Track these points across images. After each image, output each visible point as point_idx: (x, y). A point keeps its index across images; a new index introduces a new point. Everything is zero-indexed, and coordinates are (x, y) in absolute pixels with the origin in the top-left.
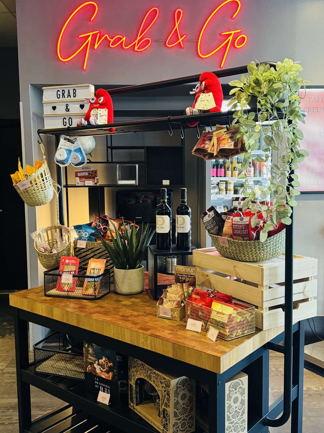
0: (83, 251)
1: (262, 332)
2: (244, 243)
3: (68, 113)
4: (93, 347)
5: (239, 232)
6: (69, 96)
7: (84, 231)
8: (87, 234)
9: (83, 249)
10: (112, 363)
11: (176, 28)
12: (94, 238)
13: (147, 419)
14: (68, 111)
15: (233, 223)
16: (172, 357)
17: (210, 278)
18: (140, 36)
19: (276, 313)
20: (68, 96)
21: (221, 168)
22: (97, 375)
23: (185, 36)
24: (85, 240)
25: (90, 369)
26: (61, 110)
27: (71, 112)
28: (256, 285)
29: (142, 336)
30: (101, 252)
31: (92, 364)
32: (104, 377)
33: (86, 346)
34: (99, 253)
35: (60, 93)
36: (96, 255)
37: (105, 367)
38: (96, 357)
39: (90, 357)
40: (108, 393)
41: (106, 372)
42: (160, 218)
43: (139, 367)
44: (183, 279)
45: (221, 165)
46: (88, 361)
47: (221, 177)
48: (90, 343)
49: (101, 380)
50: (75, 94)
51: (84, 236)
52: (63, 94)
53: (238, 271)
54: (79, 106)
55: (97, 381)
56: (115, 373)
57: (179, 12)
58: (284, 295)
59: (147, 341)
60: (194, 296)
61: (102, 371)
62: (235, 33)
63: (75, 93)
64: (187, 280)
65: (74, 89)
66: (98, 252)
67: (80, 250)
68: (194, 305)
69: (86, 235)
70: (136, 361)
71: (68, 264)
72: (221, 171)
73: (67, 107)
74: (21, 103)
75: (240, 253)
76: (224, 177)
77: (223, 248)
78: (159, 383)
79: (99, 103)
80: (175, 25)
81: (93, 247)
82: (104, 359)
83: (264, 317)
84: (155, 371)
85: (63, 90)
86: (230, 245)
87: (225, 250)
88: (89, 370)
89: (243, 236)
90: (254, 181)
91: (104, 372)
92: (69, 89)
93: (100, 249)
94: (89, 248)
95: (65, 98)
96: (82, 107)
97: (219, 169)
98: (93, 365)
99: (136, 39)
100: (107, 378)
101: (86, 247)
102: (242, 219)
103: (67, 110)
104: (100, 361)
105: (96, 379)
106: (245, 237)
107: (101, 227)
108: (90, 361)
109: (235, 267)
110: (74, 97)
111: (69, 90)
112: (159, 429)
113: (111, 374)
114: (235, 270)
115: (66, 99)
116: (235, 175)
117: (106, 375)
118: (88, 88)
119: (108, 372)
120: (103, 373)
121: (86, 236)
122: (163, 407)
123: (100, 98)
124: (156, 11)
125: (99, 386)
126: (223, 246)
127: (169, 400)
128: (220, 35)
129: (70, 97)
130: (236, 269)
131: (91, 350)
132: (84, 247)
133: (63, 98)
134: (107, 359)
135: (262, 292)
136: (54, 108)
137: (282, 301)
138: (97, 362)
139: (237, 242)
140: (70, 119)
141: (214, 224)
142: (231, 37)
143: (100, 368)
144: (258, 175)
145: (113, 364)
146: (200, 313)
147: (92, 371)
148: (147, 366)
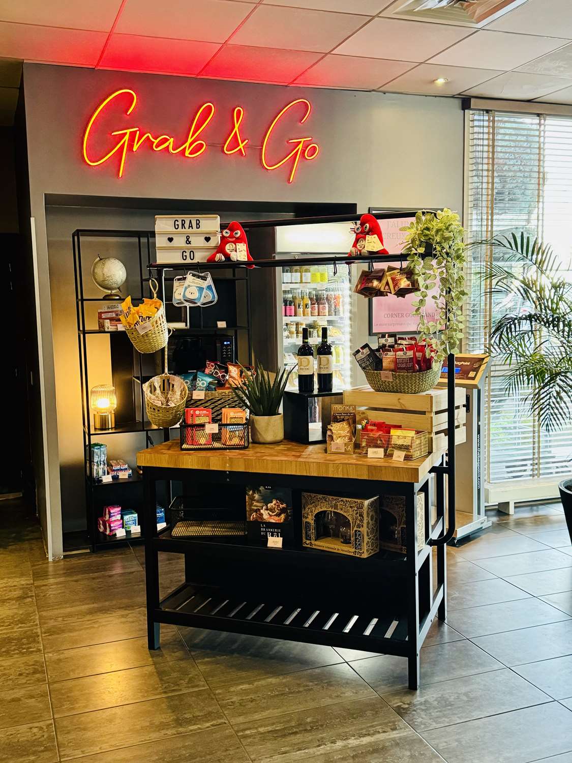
0: (200, 403)
1: (432, 454)
2: (410, 375)
3: (189, 245)
4: (260, 493)
5: (403, 366)
6: (191, 226)
7: (200, 379)
8: (205, 383)
9: (200, 400)
10: (285, 505)
11: (236, 132)
12: (214, 387)
13: (332, 548)
14: (190, 243)
15: (397, 357)
16: (367, 479)
17: (367, 415)
18: (191, 137)
19: (440, 437)
20: (189, 227)
21: (290, 305)
22: (264, 521)
23: (247, 141)
24: (202, 390)
25: (255, 516)
26: (180, 241)
27: (193, 244)
28: (424, 413)
29: (332, 466)
30: (223, 403)
31: (257, 511)
32: (274, 522)
33: (251, 492)
34: (220, 404)
35: (180, 223)
36: (216, 406)
37: (276, 510)
38: (264, 502)
39: (255, 504)
40: (278, 536)
41: (276, 515)
42: (306, 360)
43: (319, 501)
44: (342, 417)
45: (290, 301)
46: (253, 509)
47: (291, 316)
48: (256, 489)
49: (269, 525)
50: (198, 226)
51: (202, 386)
52: (183, 225)
53: (403, 403)
54: (203, 238)
55: (263, 528)
56: (289, 514)
57: (239, 111)
58: (447, 420)
59: (338, 469)
60: (369, 427)
61: (270, 516)
62: (304, 141)
63: (198, 224)
64: (347, 418)
65: (197, 220)
66: (219, 402)
67: (196, 402)
68: (371, 435)
69: (203, 384)
70: (315, 497)
71: (198, 416)
72: (291, 309)
73: (188, 240)
74: (32, 220)
75: (404, 385)
76: (294, 316)
77: (384, 383)
78: (349, 508)
79: (235, 237)
80: (234, 127)
81: (213, 397)
82: (274, 502)
83: (433, 440)
84: (342, 499)
85: (182, 220)
86: (394, 379)
87: (387, 384)
88: (253, 518)
89: (407, 369)
90: (328, 321)
91: (275, 515)
92: (191, 219)
93: (221, 399)
94: (207, 399)
95: (185, 228)
96: (207, 239)
97: (288, 306)
98: (260, 511)
99: (186, 141)
100: (277, 522)
101: (205, 398)
102: (405, 354)
103: (188, 242)
104: (269, 505)
105: (263, 525)
106: (410, 369)
107: (219, 374)
108: (255, 508)
109: (399, 399)
110: (197, 228)
111: (190, 221)
112: (349, 552)
113: (283, 516)
114: (399, 402)
115: (187, 230)
116: (308, 314)
117: (277, 518)
118: (215, 220)
119: (278, 515)
120: (273, 517)
121: (204, 386)
122: (355, 529)
123: (236, 232)
124: (210, 107)
125: (266, 532)
126: (386, 381)
127: (362, 521)
128: (288, 142)
129: (192, 228)
130: (401, 401)
131: (257, 496)
132: (203, 398)
133: (182, 228)
134: (278, 502)
135: (432, 417)
136: (171, 240)
137: (446, 426)
138: (264, 507)
139: (403, 375)
140: (192, 253)
141: (371, 361)
142: (300, 146)
143: (269, 513)
144: (334, 313)
145: (287, 506)
146: (379, 442)
147: (258, 519)
148: (331, 497)
